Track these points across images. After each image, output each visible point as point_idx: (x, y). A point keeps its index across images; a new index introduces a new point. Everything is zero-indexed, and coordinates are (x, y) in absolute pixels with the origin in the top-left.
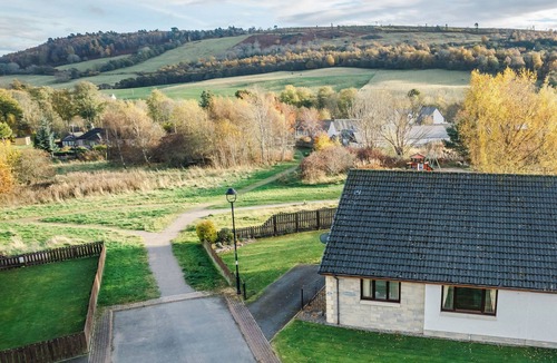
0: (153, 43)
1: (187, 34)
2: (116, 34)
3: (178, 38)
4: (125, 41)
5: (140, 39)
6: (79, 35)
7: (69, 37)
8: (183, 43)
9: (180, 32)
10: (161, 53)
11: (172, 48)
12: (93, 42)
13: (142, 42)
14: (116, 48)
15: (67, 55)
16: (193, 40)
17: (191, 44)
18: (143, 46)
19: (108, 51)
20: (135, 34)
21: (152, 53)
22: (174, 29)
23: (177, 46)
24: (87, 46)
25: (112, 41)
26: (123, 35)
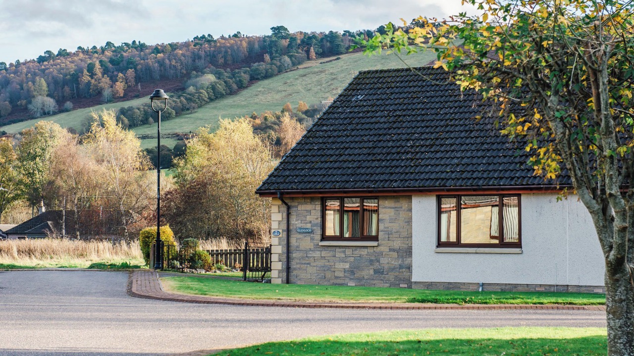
0: (225, 65)
1: (308, 41)
2: (142, 47)
3: (287, 51)
4: (161, 63)
5: (196, 57)
6: (63, 53)
7: (41, 59)
8: (296, 63)
9: (293, 38)
10: (241, 87)
11: (267, 76)
12: (91, 68)
13: (200, 63)
14: (138, 79)
15: (30, 97)
16: (321, 55)
17: (315, 64)
18: (201, 71)
19: (120, 86)
20: (186, 45)
21: (221, 88)
22: (278, 30)
23: (281, 70)
24: (75, 78)
25: (130, 64)
26: (157, 50)
